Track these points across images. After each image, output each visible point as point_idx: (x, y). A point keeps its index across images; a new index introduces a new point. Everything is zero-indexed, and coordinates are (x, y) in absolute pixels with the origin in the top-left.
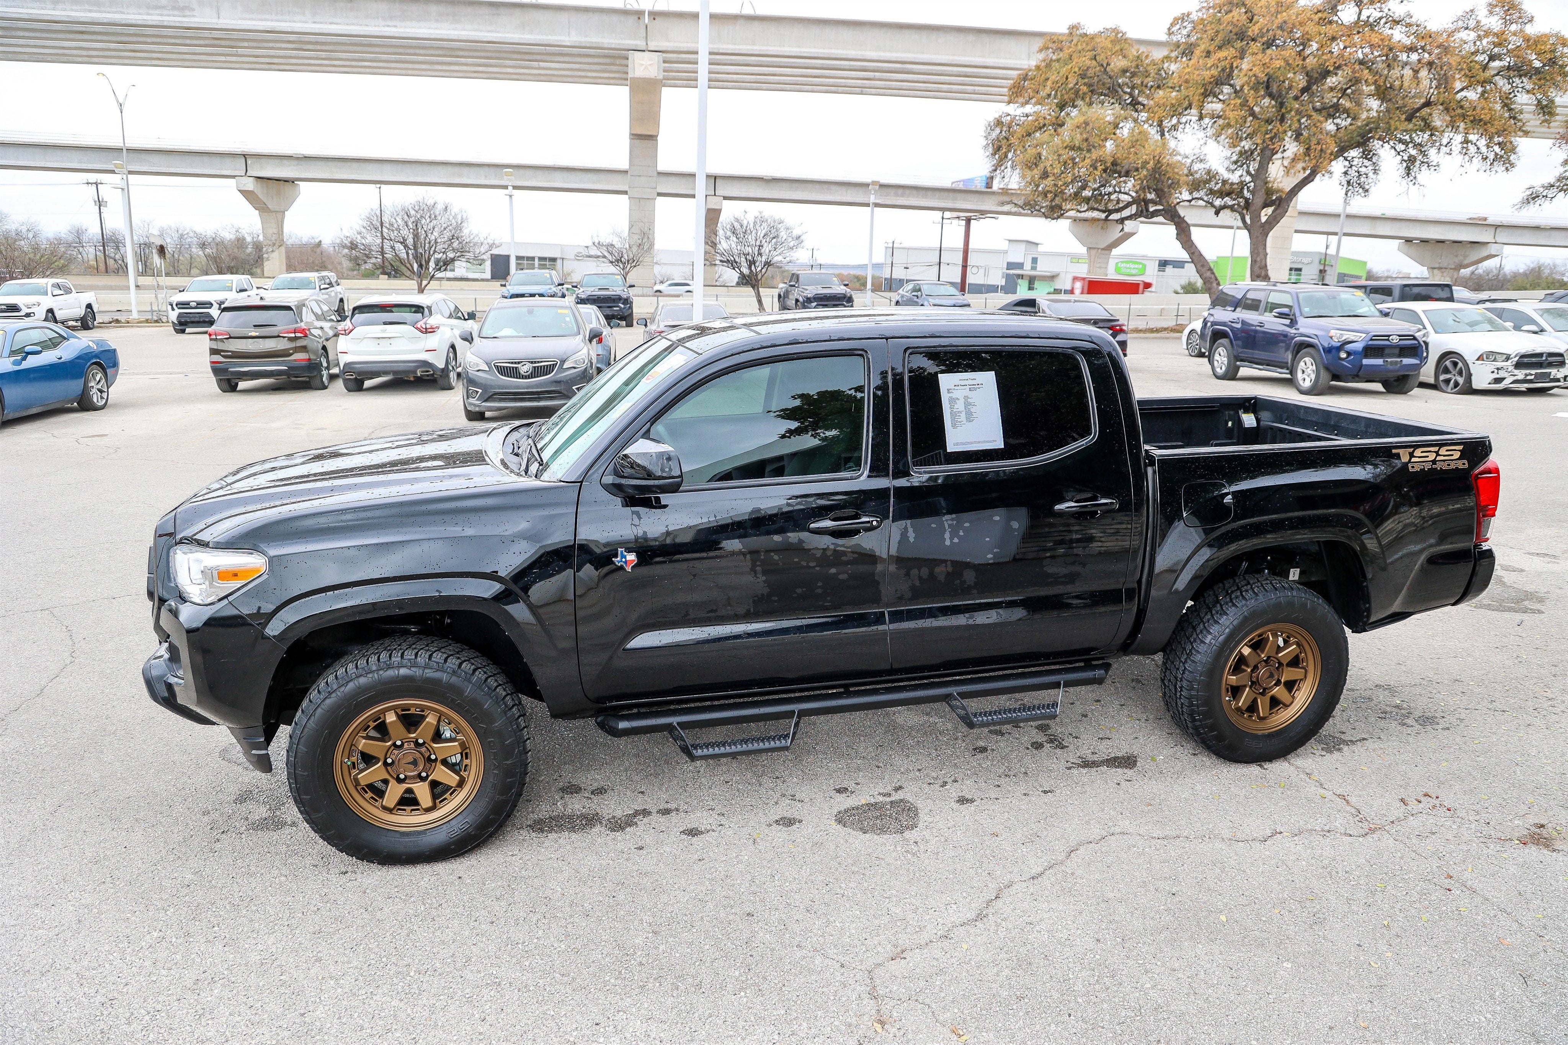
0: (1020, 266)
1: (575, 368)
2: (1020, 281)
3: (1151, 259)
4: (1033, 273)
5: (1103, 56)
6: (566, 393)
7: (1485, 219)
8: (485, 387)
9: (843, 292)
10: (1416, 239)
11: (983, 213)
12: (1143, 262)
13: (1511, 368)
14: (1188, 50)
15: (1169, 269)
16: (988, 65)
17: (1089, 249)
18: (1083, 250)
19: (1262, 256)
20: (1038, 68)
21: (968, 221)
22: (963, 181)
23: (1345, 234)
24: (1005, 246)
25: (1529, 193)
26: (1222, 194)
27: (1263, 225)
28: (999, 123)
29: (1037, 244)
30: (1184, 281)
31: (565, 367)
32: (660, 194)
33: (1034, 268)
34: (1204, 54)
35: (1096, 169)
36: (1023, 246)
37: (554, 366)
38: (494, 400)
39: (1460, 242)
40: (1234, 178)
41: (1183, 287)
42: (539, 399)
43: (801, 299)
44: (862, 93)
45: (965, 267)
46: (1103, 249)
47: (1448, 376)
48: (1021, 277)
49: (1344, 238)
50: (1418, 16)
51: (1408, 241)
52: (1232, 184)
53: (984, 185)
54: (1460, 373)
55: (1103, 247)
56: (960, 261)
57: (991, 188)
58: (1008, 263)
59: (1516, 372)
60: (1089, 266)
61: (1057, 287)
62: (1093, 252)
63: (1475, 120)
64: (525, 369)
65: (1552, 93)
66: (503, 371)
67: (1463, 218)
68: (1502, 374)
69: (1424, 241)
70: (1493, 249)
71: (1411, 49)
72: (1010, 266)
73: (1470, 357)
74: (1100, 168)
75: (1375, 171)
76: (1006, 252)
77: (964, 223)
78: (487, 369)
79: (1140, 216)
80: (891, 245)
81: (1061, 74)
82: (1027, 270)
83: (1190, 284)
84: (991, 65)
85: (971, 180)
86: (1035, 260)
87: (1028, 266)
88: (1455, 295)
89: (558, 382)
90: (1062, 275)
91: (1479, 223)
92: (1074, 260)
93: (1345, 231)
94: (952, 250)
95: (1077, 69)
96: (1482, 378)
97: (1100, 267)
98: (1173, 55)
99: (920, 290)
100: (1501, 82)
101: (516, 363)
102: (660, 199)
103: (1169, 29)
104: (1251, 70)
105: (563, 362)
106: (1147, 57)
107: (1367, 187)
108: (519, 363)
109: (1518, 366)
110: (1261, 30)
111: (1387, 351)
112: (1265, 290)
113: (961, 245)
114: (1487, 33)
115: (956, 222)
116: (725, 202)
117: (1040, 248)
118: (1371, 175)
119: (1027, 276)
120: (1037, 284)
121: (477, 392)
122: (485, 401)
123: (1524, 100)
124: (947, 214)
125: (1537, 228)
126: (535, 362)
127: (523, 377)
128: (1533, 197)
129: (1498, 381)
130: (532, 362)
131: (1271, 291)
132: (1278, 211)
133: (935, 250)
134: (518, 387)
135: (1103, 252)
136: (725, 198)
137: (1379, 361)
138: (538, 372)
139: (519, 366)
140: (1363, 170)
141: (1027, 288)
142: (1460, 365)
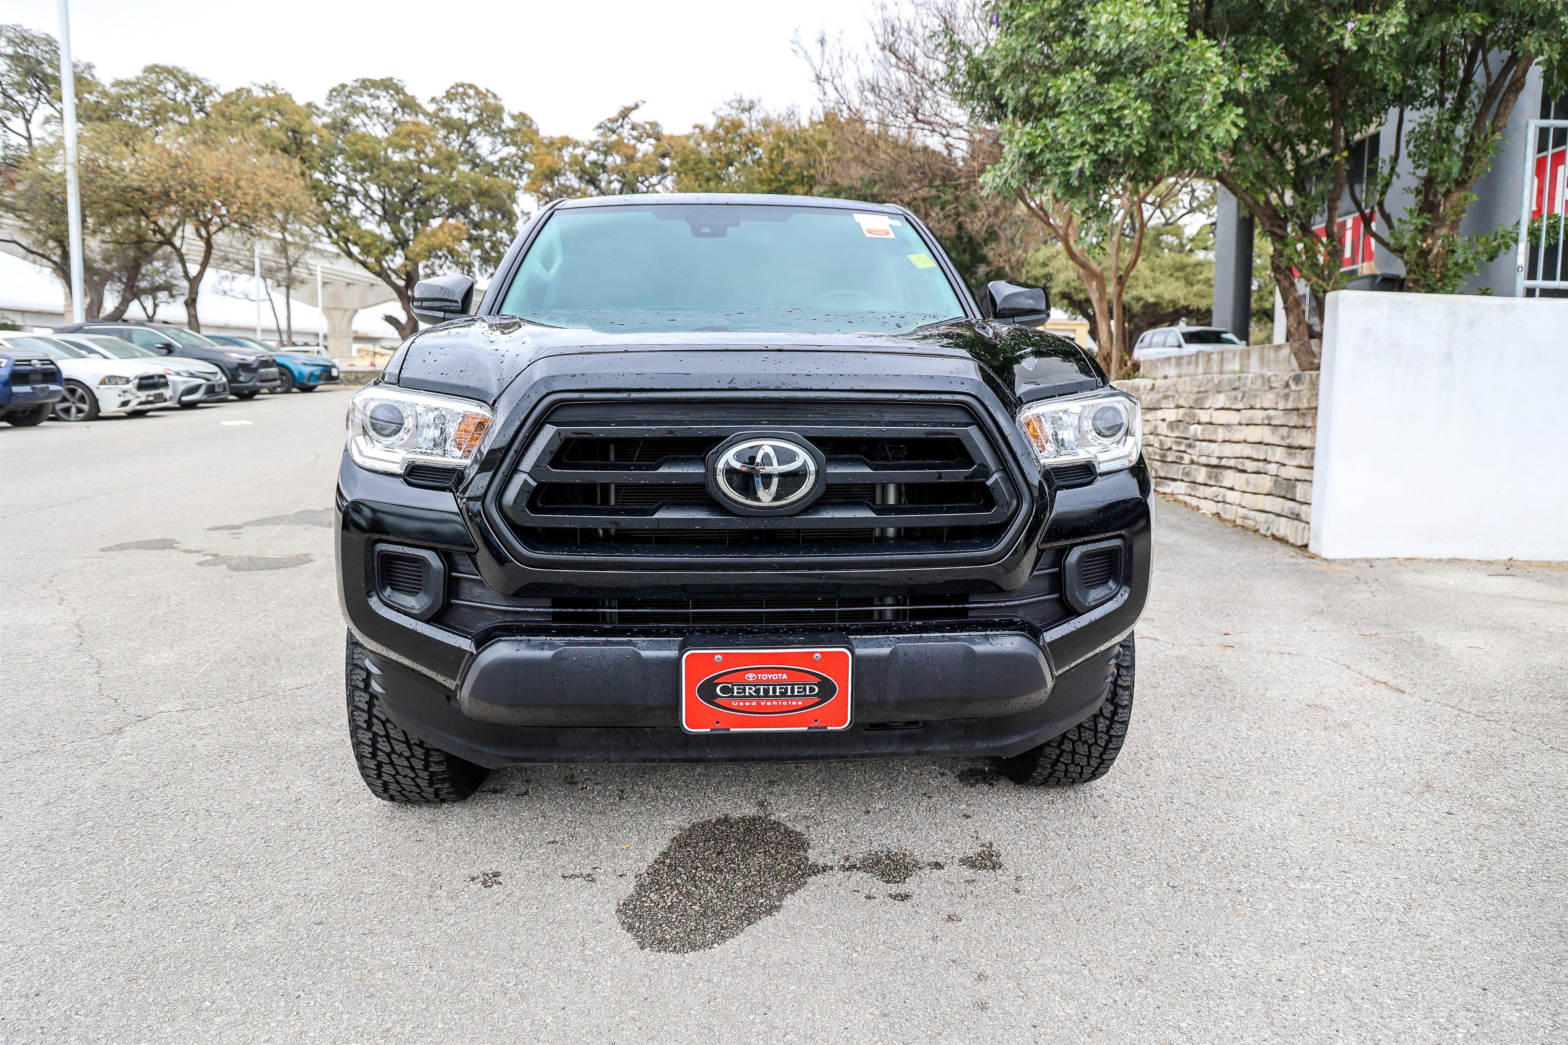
13: (134, 391)
47: (66, 405)
54: (82, 399)
59: (139, 393)
68: (128, 397)
73: (92, 382)
96: (109, 401)
109: (141, 387)
111: (32, 377)
129: (125, 404)
137: (27, 389)
142: (80, 391)
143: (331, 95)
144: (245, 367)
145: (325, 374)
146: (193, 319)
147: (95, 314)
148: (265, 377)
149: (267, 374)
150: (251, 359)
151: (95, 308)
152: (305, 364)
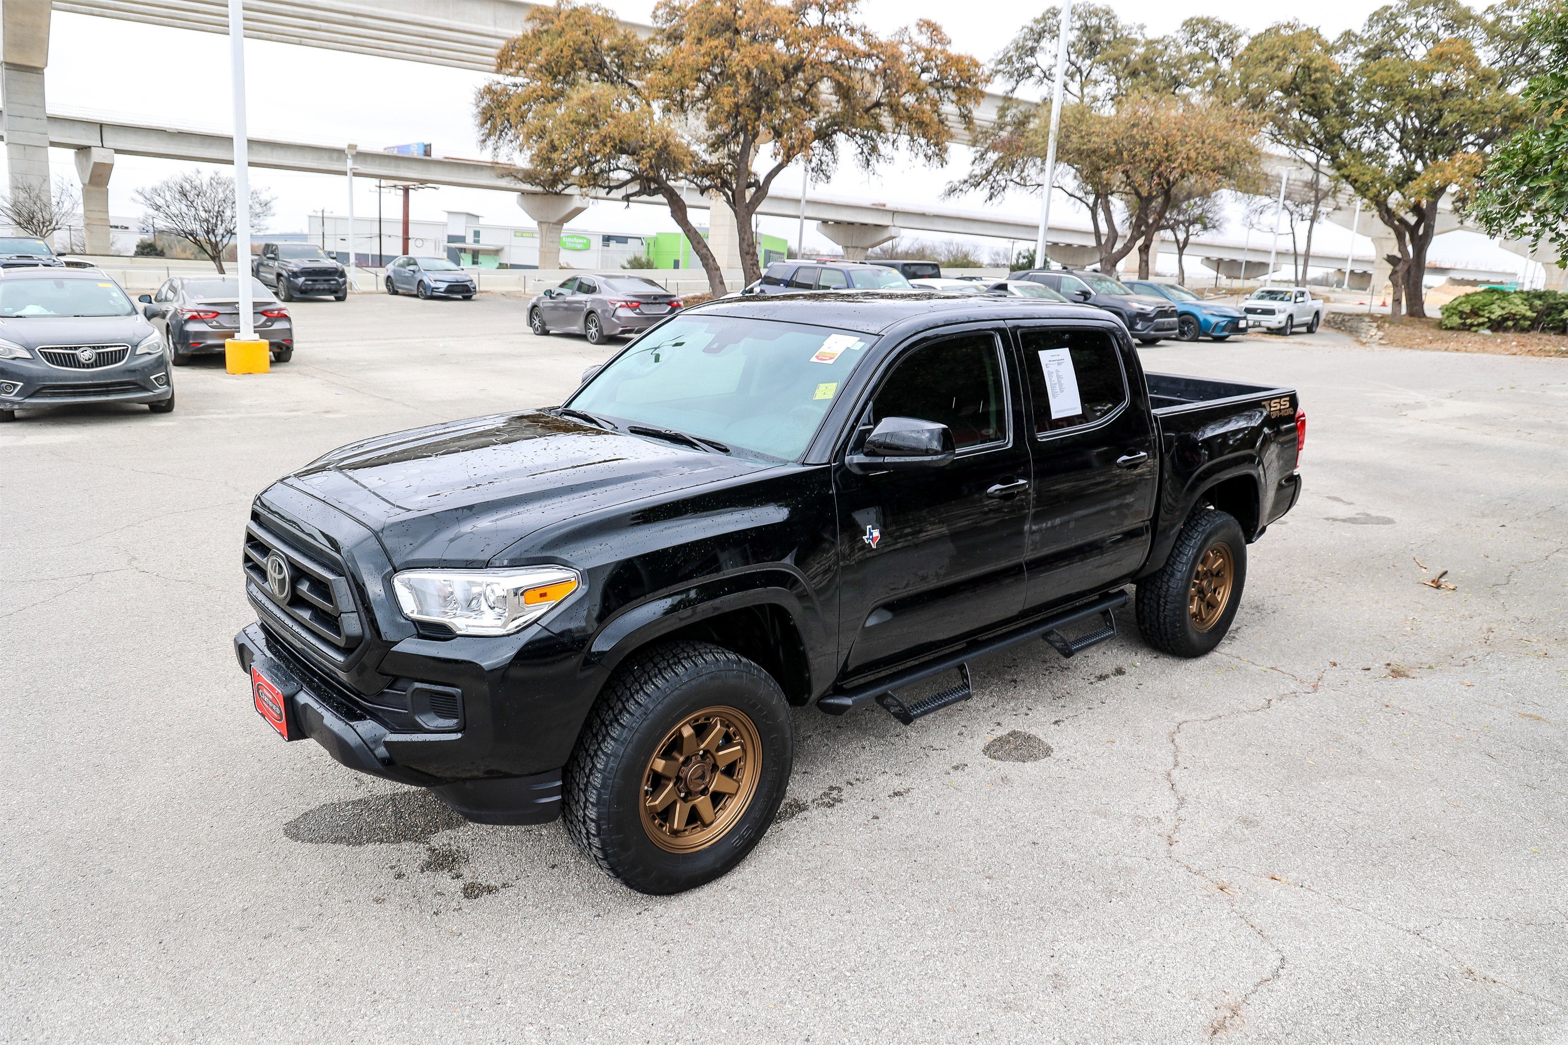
0: (462, 239)
1: (150, 354)
2: (463, 255)
3: (594, 234)
4: (476, 246)
5: (595, 33)
6: (142, 384)
7: (884, 205)
8: (28, 380)
9: (335, 266)
10: (831, 221)
11: (423, 182)
12: (587, 237)
14: (674, 37)
15: (613, 244)
16: (452, 27)
17: (540, 223)
18: (533, 224)
19: (748, 234)
20: (526, 37)
21: (406, 190)
22: (398, 147)
23: (806, 218)
24: (444, 218)
25: (949, 186)
26: (705, 175)
27: (747, 206)
28: (489, 90)
29: (478, 217)
30: (630, 257)
31: (137, 353)
32: (53, 144)
33: (477, 242)
34: (696, 41)
35: (605, 145)
36: (463, 219)
37: (125, 351)
38: (45, 396)
39: (866, 225)
40: (713, 159)
41: (629, 262)
42: (107, 393)
43: (284, 273)
44: (300, 44)
45: (406, 240)
46: (554, 224)
48: (463, 250)
49: (806, 221)
50: (871, 29)
51: (825, 222)
52: (710, 166)
53: (422, 152)
55: (554, 221)
56: (400, 232)
57: (430, 156)
58: (449, 237)
60: (542, 241)
61: (502, 262)
62: (544, 227)
63: (919, 122)
64: (85, 355)
65: (971, 105)
66: (52, 358)
67: (867, 203)
69: (837, 223)
70: (892, 231)
71: (869, 56)
72: (451, 239)
74: (609, 145)
75: (835, 161)
76: (445, 225)
77: (401, 192)
78: (29, 356)
79: (644, 194)
80: (320, 214)
81: (555, 46)
82: (470, 244)
83: (636, 259)
84: (457, 27)
85: (408, 146)
86: (477, 234)
87: (470, 239)
88: (942, 273)
89: (132, 371)
90: (506, 249)
91: (879, 209)
92: (518, 234)
93: (806, 214)
94: (391, 221)
95: (571, 43)
97: (553, 242)
98: (658, 38)
99: (415, 264)
100: (932, 92)
101: (71, 348)
102: (51, 149)
103: (654, 12)
104: (742, 61)
105: (135, 346)
106: (633, 37)
107: (828, 174)
108: (76, 348)
110: (748, 24)
112: (816, 268)
113: (400, 216)
114: (919, 49)
115: (393, 190)
116: (118, 157)
117: (482, 221)
118: (831, 163)
119: (470, 249)
120: (481, 258)
121: (15, 386)
122: (31, 396)
123: (949, 109)
124: (384, 183)
125: (923, 215)
126: (99, 348)
127: (84, 366)
128: (952, 191)
130: (94, 348)
131: (822, 268)
132: (759, 193)
133: (372, 221)
134: (79, 379)
135: (555, 226)
136: (117, 151)
138: (103, 359)
139: (77, 352)
140: (823, 158)
141: (471, 262)
143: (1371, 20)
144: (1142, 316)
145: (1231, 326)
146: (1144, 264)
147: (1109, 249)
148: (1161, 327)
149: (1164, 323)
150: (1149, 309)
151: (1110, 244)
152: (1213, 314)
